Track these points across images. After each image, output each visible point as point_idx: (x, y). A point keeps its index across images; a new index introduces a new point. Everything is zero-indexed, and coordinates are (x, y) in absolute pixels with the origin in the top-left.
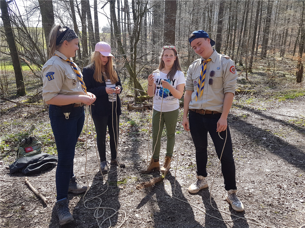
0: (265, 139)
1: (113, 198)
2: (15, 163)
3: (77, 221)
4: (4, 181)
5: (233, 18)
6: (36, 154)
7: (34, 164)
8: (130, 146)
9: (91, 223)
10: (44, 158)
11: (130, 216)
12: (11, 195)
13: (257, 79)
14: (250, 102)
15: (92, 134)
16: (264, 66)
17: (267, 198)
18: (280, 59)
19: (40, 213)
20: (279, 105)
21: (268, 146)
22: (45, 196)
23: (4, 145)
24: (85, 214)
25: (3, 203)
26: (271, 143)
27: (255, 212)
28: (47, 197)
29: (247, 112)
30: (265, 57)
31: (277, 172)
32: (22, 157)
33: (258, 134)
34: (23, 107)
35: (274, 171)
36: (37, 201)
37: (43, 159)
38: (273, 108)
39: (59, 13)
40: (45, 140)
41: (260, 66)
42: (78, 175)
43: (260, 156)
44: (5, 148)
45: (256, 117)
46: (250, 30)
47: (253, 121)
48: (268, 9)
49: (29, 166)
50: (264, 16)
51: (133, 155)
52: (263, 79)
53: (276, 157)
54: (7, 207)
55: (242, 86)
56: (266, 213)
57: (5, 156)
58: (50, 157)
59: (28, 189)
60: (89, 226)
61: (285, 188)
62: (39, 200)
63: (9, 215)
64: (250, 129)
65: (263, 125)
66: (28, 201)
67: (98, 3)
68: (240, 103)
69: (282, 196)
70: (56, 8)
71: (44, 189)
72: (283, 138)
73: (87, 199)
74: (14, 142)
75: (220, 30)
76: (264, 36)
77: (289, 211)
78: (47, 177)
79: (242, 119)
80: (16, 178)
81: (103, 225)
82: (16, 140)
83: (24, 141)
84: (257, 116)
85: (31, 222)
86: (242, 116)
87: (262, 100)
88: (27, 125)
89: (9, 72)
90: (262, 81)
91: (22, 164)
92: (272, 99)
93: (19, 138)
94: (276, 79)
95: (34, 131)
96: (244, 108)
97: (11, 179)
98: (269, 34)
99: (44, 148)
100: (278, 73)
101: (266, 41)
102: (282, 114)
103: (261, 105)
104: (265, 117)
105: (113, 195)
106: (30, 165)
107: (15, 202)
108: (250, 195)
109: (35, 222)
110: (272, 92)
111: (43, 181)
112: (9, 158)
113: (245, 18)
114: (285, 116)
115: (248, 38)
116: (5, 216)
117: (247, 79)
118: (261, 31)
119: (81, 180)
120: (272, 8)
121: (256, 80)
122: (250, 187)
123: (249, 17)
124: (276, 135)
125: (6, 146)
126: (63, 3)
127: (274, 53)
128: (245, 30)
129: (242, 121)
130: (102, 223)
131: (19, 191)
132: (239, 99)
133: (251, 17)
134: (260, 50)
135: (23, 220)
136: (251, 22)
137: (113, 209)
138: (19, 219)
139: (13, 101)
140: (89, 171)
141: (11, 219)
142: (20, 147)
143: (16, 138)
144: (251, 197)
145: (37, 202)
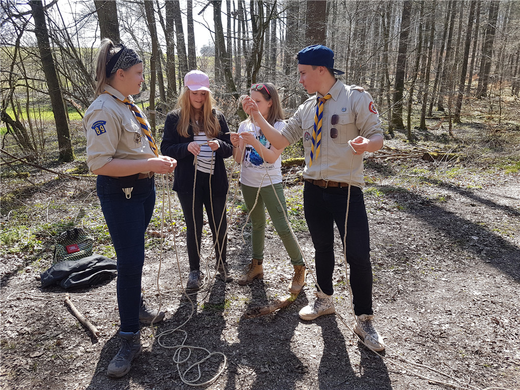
0: (475, 238)
1: (207, 331)
2: (49, 270)
3: (145, 367)
4: (31, 299)
5: (427, 27)
6: (84, 257)
7: (80, 272)
8: (239, 247)
9: (168, 372)
10: (97, 263)
11: (233, 362)
12: (41, 321)
13: (469, 134)
14: (453, 174)
15: (178, 226)
16: (482, 112)
17: (473, 341)
18: (512, 99)
19: (87, 352)
20: (506, 180)
21: (479, 252)
22: (95, 324)
23: (34, 242)
24: (158, 357)
25: (29, 334)
26: (486, 245)
27: (450, 363)
28: (99, 327)
29: (446, 192)
30: (485, 95)
31: (493, 296)
32: (62, 261)
33: (463, 230)
34: (68, 181)
35: (488, 295)
36: (82, 333)
37: (95, 264)
38: (495, 185)
39: (129, 23)
40: (100, 233)
41: (475, 112)
42: (151, 292)
43: (464, 268)
44: (36, 246)
45: (462, 200)
46: (458, 48)
47: (457, 207)
48: (491, 11)
49: (72, 276)
50: (484, 23)
51: (243, 262)
52: (479, 135)
53: (493, 271)
54: (35, 341)
55: (442, 146)
56: (468, 365)
57: (35, 259)
58: (106, 261)
59: (69, 313)
60: (164, 376)
61: (506, 324)
62: (85, 331)
63: (37, 354)
64: (451, 221)
65: (474, 215)
66: (68, 333)
67: (193, 5)
68: (436, 175)
69: (499, 338)
70: (125, 15)
71: (94, 313)
72: (508, 237)
73: (163, 331)
74: (50, 236)
75: (403, 49)
76: (482, 59)
77: (511, 364)
78: (100, 294)
79: (438, 204)
80: (51, 295)
81: (187, 375)
82: (53, 233)
83: (64, 234)
84: (464, 199)
85: (71, 367)
86: (438, 199)
87: (476, 172)
88: (73, 209)
89: (49, 123)
90: (478, 139)
91: (62, 271)
92: (494, 169)
93: (58, 230)
94: (503, 134)
95: (83, 220)
96: (442, 185)
97: (43, 297)
98: (493, 56)
99: (99, 247)
100: (507, 124)
101: (486, 68)
102: (509, 196)
103: (474, 180)
104: (479, 201)
105: (206, 326)
106: (74, 274)
107: (48, 333)
108: (442, 333)
109: (77, 366)
110: (494, 157)
111: (93, 301)
112: (41, 262)
113: (449, 27)
114: (516, 199)
115: (454, 62)
116: (30, 355)
117: (451, 134)
118: (478, 49)
119: (155, 300)
120: (498, 8)
121: (468, 136)
122: (443, 320)
123: (457, 25)
124: (496, 232)
125: (37, 242)
126: (136, 7)
127: (500, 89)
128: (448, 49)
129: (438, 208)
130: (186, 372)
131: (54, 316)
132: (435, 169)
133: (460, 25)
134: (475, 83)
135: (58, 362)
136: (460, 34)
137: (205, 349)
138: (53, 361)
139: (53, 170)
140: (169, 286)
141: (40, 360)
142: (58, 245)
143: (54, 230)
144: (444, 337)
145: (82, 335)
